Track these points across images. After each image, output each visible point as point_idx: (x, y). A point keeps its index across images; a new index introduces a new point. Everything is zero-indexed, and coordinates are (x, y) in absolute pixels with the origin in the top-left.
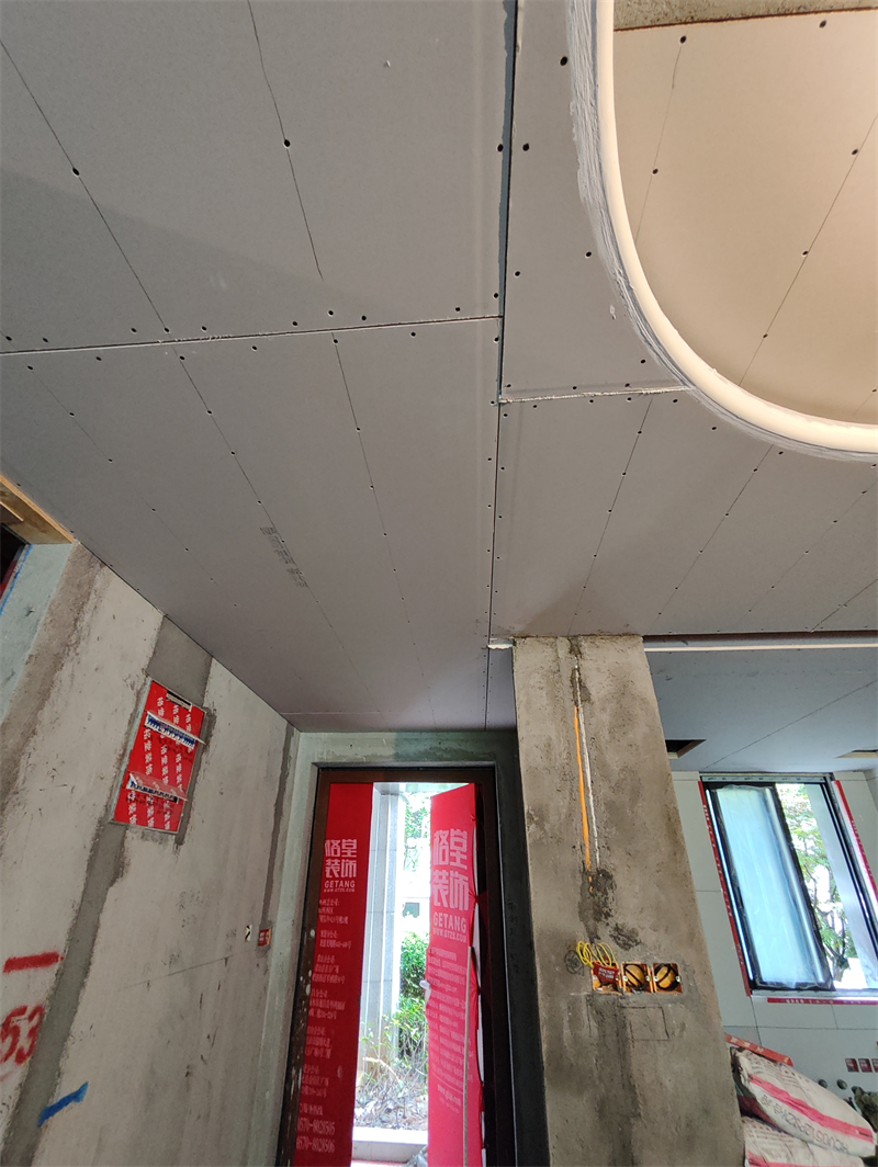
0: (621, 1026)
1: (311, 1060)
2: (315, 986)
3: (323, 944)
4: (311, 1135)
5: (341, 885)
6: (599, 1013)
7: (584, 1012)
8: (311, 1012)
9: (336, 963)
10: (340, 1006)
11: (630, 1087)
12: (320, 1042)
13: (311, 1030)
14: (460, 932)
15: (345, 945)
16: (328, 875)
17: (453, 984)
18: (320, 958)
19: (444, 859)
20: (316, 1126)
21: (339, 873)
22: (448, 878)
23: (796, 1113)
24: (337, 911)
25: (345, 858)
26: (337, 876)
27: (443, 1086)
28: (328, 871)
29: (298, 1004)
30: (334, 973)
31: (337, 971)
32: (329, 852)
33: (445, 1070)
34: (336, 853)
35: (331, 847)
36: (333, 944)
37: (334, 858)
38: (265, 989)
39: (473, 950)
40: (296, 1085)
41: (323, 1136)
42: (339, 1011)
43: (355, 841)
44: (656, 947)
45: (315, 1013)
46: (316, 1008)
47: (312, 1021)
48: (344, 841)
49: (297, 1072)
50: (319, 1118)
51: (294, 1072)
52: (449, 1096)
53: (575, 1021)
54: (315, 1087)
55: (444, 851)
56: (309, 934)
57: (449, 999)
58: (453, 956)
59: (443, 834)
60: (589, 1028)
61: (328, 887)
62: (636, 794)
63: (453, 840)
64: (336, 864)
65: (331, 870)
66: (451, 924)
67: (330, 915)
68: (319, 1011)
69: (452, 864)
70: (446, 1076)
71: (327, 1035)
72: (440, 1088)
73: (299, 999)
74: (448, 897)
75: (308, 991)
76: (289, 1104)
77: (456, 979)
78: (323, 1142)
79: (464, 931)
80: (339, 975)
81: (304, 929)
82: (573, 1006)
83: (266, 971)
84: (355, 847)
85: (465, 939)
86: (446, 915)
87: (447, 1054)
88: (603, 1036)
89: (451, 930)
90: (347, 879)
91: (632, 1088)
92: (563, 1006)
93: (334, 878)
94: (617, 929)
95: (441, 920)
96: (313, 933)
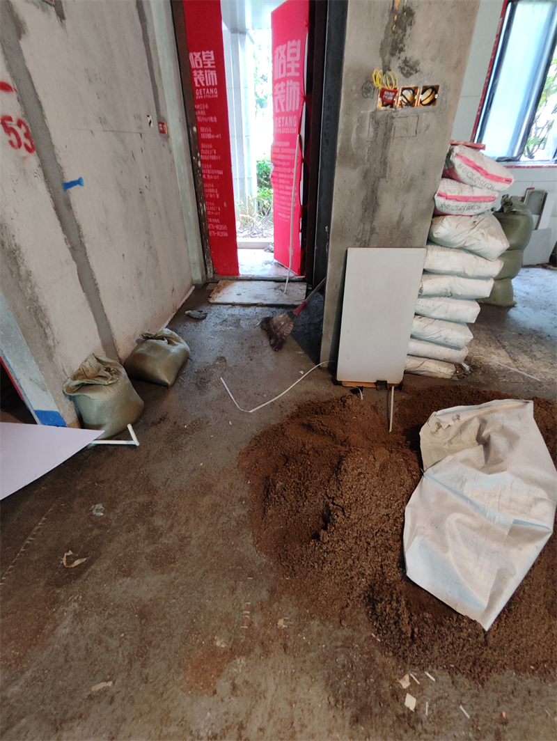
0: (389, 128)
1: (209, 200)
2: (202, 162)
3: (203, 136)
4: (216, 230)
5: (208, 92)
6: (377, 123)
7: (367, 122)
8: (204, 176)
9: (214, 148)
10: (221, 172)
11: (384, 163)
12: (212, 191)
13: (205, 185)
14: (293, 127)
15: (217, 136)
16: (197, 85)
17: (287, 161)
18: (203, 146)
19: (282, 73)
20: (217, 227)
21: (205, 82)
22: (285, 88)
23: (475, 172)
24: (209, 113)
25: (207, 69)
26: (203, 85)
27: (281, 212)
28: (196, 81)
29: (195, 173)
30: (213, 154)
31: (215, 152)
32: (194, 65)
33: (282, 205)
34: (199, 64)
35: (195, 58)
36: (209, 136)
37: (198, 69)
38: (173, 162)
39: (300, 137)
40: (204, 211)
41: (222, 231)
42: (219, 175)
43: (212, 52)
44: (429, 73)
45: (206, 176)
46: (206, 174)
47: (205, 181)
48: (203, 53)
49: (203, 205)
50: (218, 224)
51: (201, 205)
52: (284, 216)
53: (360, 129)
54: (214, 212)
55: (282, 65)
56: (192, 130)
57: (285, 170)
58: (287, 144)
59: (281, 48)
60: (369, 131)
61: (199, 94)
63: (289, 52)
64: (201, 74)
65: (198, 80)
66: (286, 123)
67: (204, 116)
68: (208, 176)
69: (289, 74)
70: (282, 208)
71: (215, 188)
72: (279, 214)
73: (195, 170)
74: (285, 104)
75: (199, 164)
76: (201, 219)
77: (289, 157)
78: (222, 233)
79: (295, 125)
80: (216, 155)
81: (189, 127)
82: (361, 120)
83: (171, 151)
84: (213, 58)
85: (295, 131)
86: (283, 118)
87: (283, 198)
88: (376, 135)
89: (286, 127)
90: (211, 87)
91: (385, 164)
92: (355, 120)
93: (201, 87)
94: (405, 62)
95: (280, 122)
96: (195, 129)
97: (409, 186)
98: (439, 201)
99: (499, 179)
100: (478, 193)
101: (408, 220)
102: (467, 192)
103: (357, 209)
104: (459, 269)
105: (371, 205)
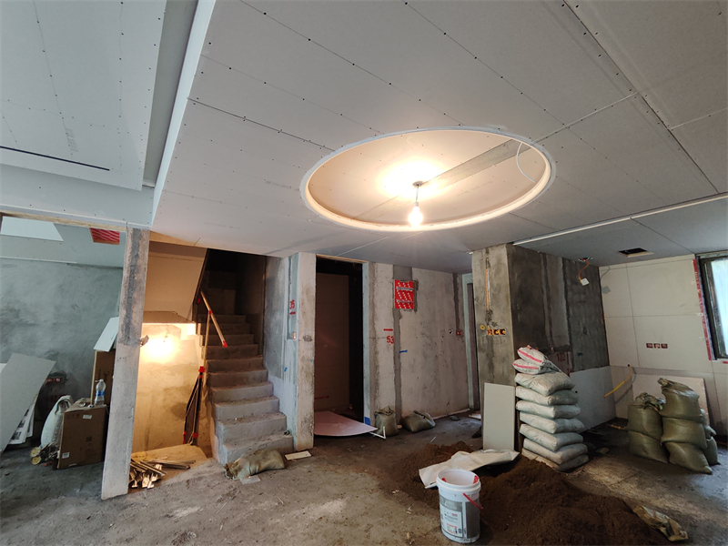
0: (492, 341)
6: (488, 339)
7: (485, 339)
11: (493, 352)
44: (501, 325)
53: (483, 340)
60: (486, 341)
62: (499, 291)
83: (463, 342)
88: (489, 343)
92: (481, 338)
94: (493, 322)
97: (504, 360)
98: (516, 367)
99: (537, 360)
100: (530, 365)
101: (506, 374)
102: (525, 365)
103: (486, 368)
104: (532, 399)
105: (491, 366)
